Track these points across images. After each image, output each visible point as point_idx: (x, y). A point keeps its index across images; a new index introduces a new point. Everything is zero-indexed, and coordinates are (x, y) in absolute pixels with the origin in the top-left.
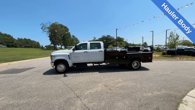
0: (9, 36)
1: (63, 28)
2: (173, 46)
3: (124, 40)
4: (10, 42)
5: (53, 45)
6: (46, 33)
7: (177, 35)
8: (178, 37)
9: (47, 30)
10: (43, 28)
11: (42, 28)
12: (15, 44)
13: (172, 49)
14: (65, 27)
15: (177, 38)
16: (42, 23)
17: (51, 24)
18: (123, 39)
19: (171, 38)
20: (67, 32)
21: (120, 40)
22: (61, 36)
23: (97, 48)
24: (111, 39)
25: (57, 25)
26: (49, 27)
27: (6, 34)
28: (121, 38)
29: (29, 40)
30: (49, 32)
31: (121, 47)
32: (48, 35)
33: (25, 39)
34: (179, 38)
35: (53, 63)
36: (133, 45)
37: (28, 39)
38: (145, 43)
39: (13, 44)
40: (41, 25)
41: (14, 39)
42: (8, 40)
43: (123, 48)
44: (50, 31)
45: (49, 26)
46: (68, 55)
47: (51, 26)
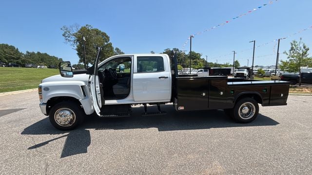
0: (12, 48)
1: (100, 36)
2: (296, 67)
3: (201, 57)
4: (14, 58)
5: (84, 64)
6: (72, 43)
7: (304, 47)
8: (306, 52)
9: (73, 38)
10: (67, 35)
11: (64, 35)
12: (23, 61)
13: (293, 73)
14: (104, 34)
15: (304, 54)
16: (64, 27)
17: (80, 28)
18: (200, 55)
19: (293, 52)
20: (106, 42)
21: (194, 57)
22: (97, 48)
23: (156, 70)
24: (179, 54)
25: (89, 30)
26: (76, 34)
27: (7, 45)
28: (195, 54)
29: (46, 54)
30: (76, 42)
31: (198, 69)
32: (76, 47)
33: (39, 53)
34: (308, 52)
35: (45, 107)
36: (216, 65)
37: (44, 53)
38: (237, 62)
39: (20, 61)
40: (61, 29)
41: (21, 53)
42: (11, 54)
43: (201, 71)
44: (78, 40)
45: (76, 32)
46: (82, 87)
47: (79, 32)
